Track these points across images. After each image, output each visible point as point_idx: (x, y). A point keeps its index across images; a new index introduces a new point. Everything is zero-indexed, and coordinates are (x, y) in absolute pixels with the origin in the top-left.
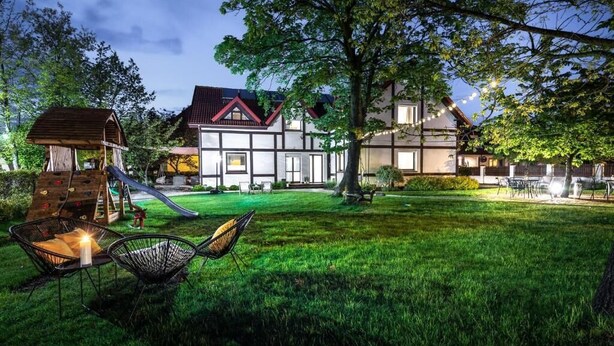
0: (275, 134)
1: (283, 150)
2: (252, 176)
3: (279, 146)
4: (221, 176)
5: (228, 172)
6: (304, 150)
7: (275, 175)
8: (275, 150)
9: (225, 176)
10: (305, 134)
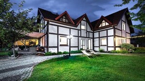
0: (78, 30)
1: (81, 37)
2: (70, 47)
3: (80, 35)
4: (58, 47)
5: (61, 45)
6: (87, 37)
7: (78, 47)
8: (78, 37)
9: (59, 47)
10: (87, 31)
